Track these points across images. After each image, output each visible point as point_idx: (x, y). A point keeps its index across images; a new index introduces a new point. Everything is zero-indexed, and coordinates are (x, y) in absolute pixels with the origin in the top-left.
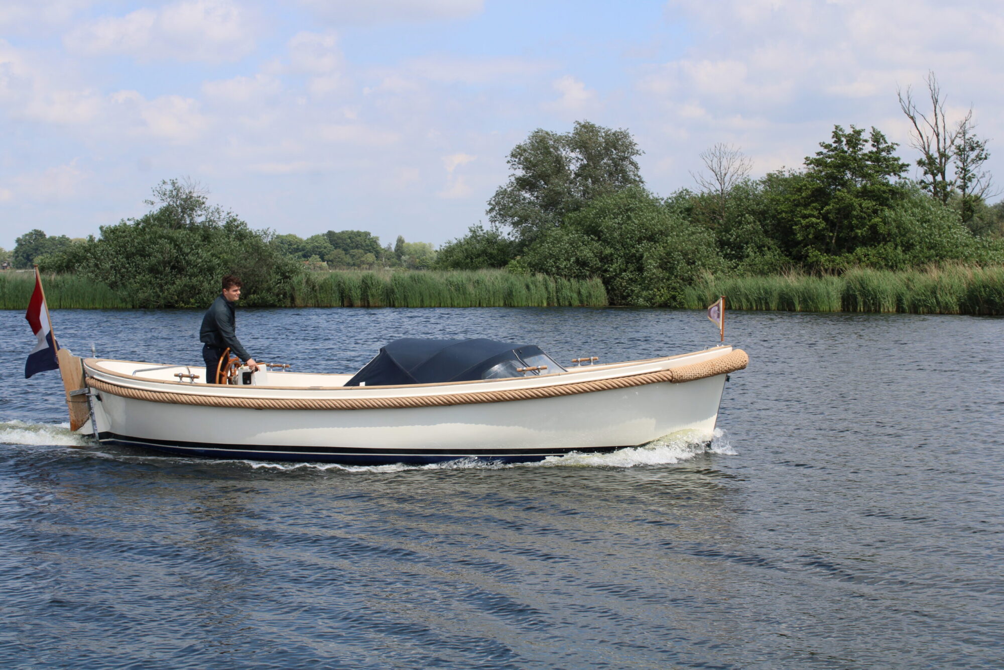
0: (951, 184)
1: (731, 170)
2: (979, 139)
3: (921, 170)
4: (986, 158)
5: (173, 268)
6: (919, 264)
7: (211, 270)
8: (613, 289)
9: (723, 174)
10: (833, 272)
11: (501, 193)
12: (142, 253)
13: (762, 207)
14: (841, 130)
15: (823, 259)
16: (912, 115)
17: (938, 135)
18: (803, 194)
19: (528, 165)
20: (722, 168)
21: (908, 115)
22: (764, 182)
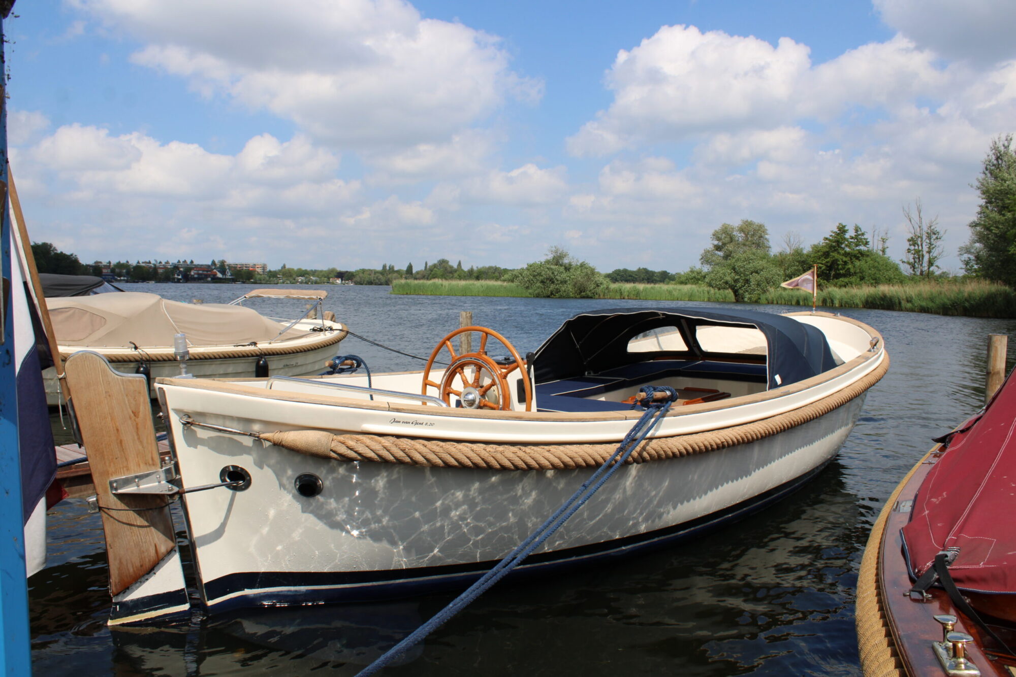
5: (550, 281)
8: (737, 294)
11: (707, 252)
12: (539, 274)
17: (920, 227)
19: (719, 239)
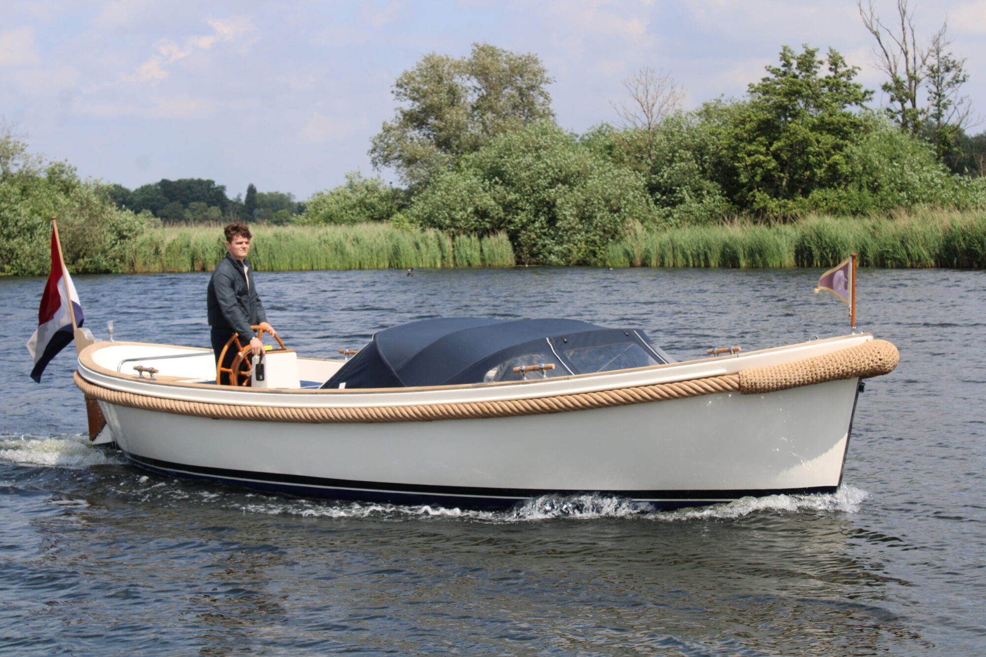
0: (923, 112)
1: (660, 99)
2: (956, 57)
3: (887, 96)
4: (964, 81)
6: (888, 211)
7: (31, 229)
8: (520, 245)
9: (650, 105)
10: (785, 220)
13: (698, 140)
14: (789, 51)
15: (773, 204)
16: (875, 30)
17: (906, 54)
18: (748, 126)
19: (417, 95)
20: (649, 97)
21: (871, 30)
22: (699, 114)
